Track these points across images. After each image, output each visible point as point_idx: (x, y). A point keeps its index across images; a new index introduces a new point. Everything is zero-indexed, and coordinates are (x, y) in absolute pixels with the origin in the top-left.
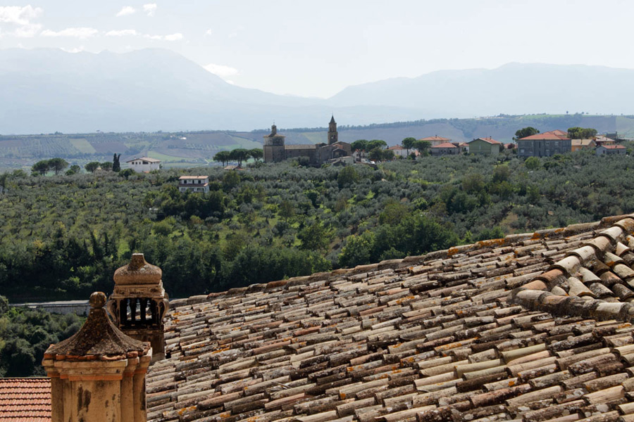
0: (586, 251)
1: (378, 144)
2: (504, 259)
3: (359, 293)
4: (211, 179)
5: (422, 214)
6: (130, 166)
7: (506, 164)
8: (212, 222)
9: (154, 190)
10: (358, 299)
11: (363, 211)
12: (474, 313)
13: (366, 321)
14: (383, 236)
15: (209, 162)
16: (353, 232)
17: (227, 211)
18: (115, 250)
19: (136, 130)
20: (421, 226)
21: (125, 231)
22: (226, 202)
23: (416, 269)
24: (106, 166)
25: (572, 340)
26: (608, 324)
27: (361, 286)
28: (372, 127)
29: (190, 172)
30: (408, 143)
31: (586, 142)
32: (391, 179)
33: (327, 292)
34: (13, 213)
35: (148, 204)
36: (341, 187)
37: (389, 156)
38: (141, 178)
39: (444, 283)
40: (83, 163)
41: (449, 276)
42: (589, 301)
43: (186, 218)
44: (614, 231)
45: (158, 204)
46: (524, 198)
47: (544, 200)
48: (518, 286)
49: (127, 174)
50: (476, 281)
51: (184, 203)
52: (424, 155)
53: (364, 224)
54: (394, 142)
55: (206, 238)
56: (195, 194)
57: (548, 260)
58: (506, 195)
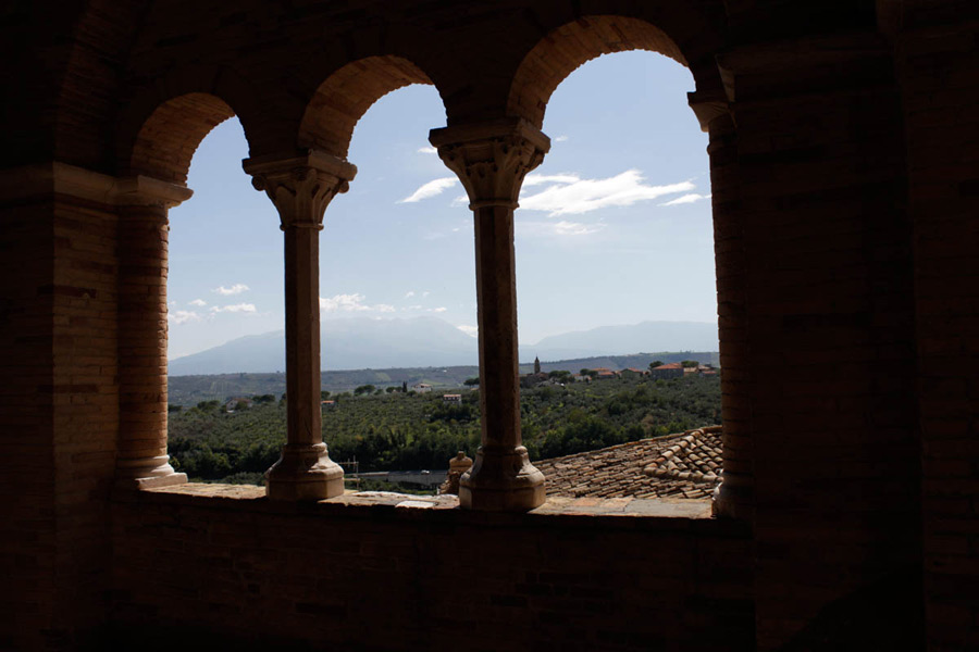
0: (676, 448)
1: (565, 373)
2: (639, 452)
3: (568, 470)
4: (463, 396)
5: (593, 416)
6: (413, 389)
7: (644, 384)
8: (464, 423)
9: (428, 404)
10: (569, 473)
11: (558, 415)
12: (624, 479)
13: (573, 483)
14: (570, 430)
15: (461, 385)
16: (551, 428)
17: (473, 416)
18: (405, 441)
19: (416, 366)
20: (593, 423)
21: (410, 429)
22: (473, 410)
23: (596, 457)
24: (398, 389)
25: (667, 490)
26: (683, 482)
27: (569, 466)
28: (561, 362)
29: (450, 392)
30: (584, 372)
31: (693, 370)
32: (573, 394)
33: (551, 469)
34: (343, 419)
35: (424, 412)
36: (543, 400)
37: (572, 380)
38: (420, 396)
39: (610, 464)
40: (384, 388)
41: (612, 461)
42: (676, 472)
43: (448, 421)
44: (689, 438)
45: (430, 412)
46: (655, 405)
47: (668, 406)
48: (644, 466)
49: (412, 393)
50: (625, 463)
51: (446, 411)
52: (594, 379)
53: (558, 423)
54: (575, 372)
55: (460, 433)
56: (453, 406)
57: (659, 453)
58: (645, 403)
